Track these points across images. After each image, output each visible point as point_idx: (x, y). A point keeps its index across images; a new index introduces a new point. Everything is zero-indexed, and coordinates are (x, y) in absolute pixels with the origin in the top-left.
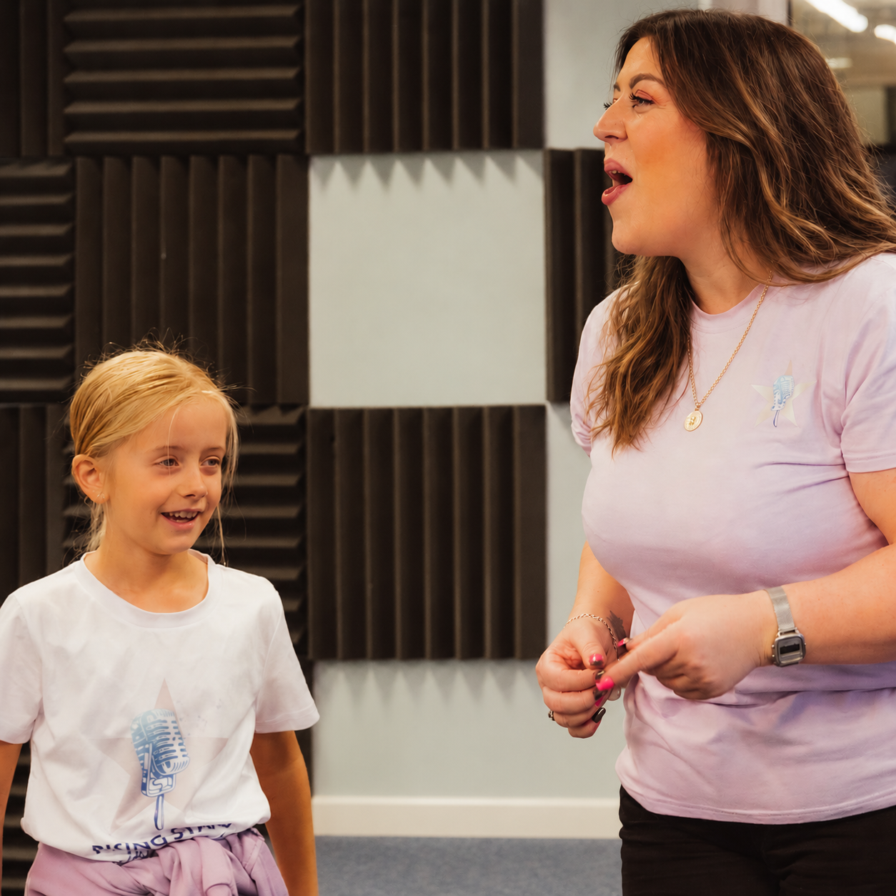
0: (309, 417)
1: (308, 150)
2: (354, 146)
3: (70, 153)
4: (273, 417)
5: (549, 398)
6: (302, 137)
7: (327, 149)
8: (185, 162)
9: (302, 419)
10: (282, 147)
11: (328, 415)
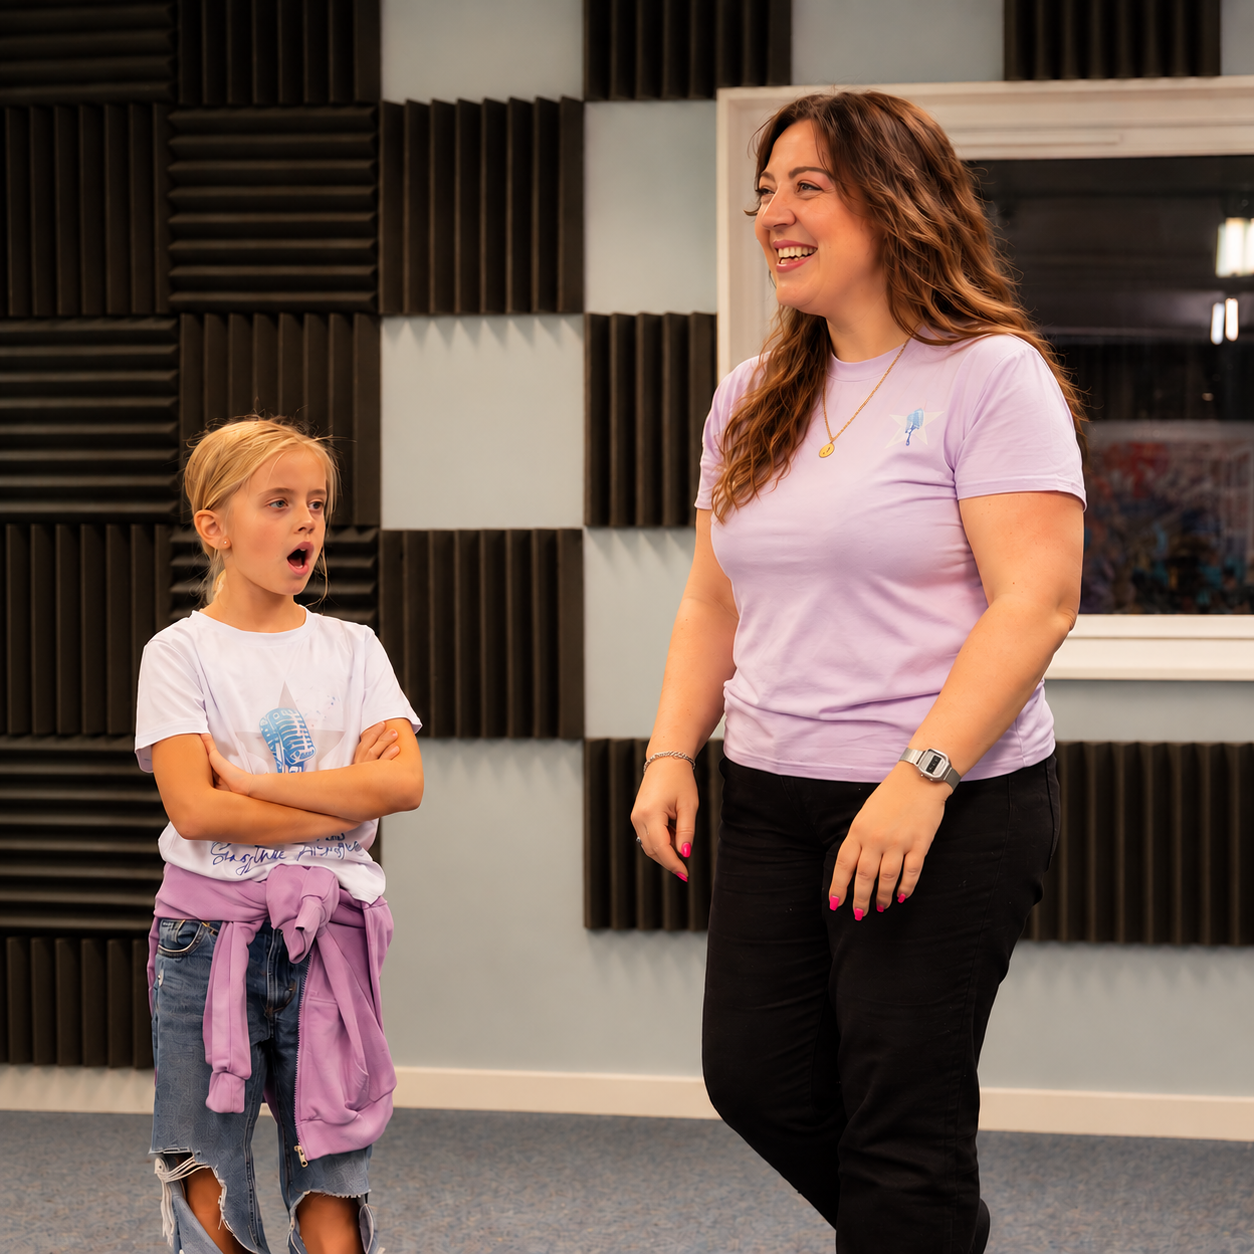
0: (381, 536)
1: (381, 310)
2: (421, 308)
3: (174, 312)
4: (350, 537)
5: (586, 524)
6: (375, 299)
7: (397, 310)
8: (274, 319)
9: (376, 538)
10: (360, 308)
11: (397, 535)
